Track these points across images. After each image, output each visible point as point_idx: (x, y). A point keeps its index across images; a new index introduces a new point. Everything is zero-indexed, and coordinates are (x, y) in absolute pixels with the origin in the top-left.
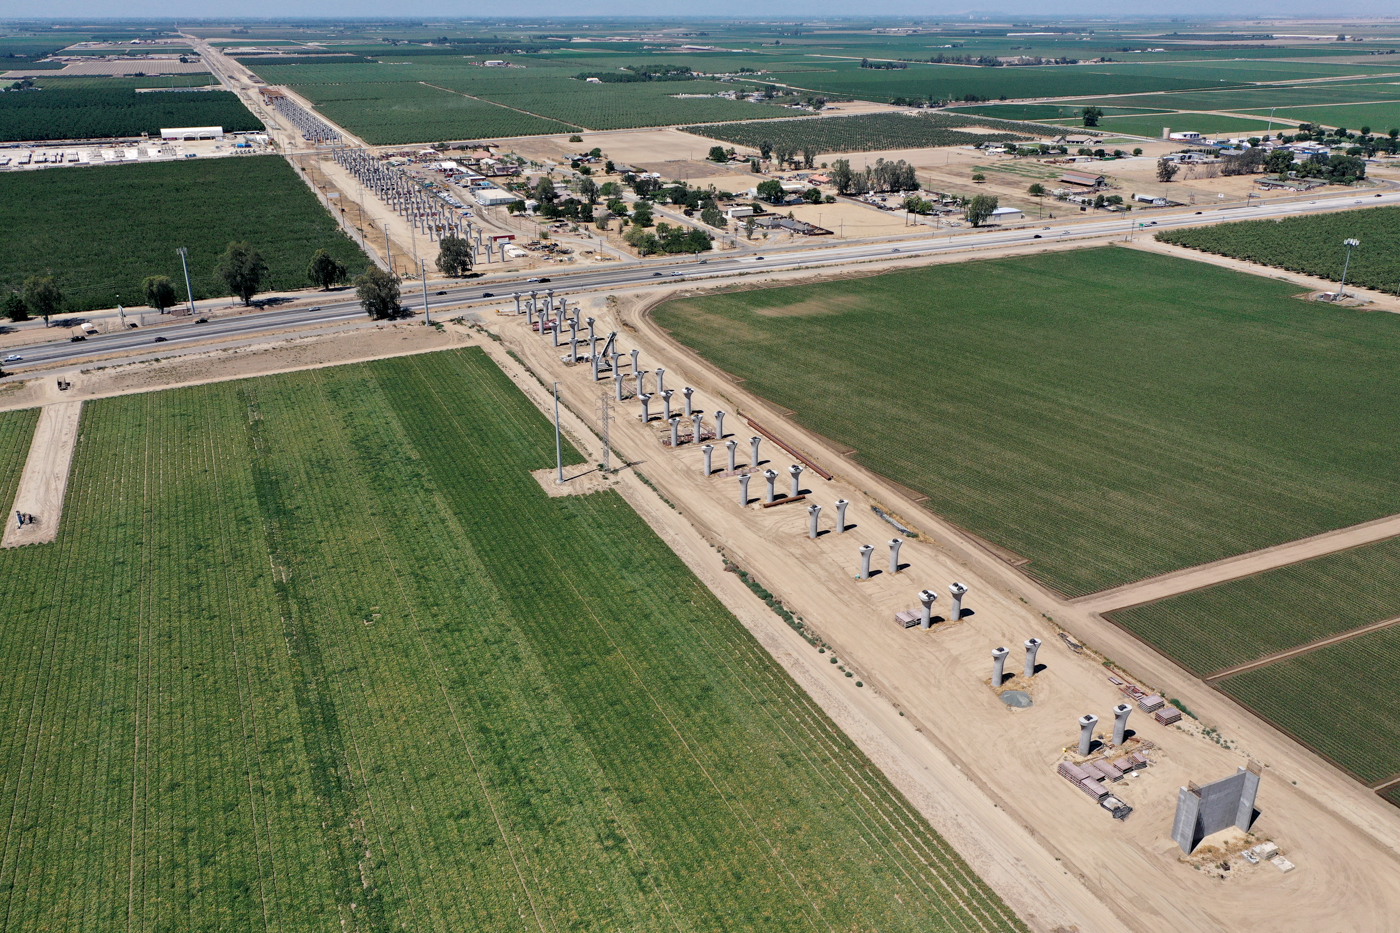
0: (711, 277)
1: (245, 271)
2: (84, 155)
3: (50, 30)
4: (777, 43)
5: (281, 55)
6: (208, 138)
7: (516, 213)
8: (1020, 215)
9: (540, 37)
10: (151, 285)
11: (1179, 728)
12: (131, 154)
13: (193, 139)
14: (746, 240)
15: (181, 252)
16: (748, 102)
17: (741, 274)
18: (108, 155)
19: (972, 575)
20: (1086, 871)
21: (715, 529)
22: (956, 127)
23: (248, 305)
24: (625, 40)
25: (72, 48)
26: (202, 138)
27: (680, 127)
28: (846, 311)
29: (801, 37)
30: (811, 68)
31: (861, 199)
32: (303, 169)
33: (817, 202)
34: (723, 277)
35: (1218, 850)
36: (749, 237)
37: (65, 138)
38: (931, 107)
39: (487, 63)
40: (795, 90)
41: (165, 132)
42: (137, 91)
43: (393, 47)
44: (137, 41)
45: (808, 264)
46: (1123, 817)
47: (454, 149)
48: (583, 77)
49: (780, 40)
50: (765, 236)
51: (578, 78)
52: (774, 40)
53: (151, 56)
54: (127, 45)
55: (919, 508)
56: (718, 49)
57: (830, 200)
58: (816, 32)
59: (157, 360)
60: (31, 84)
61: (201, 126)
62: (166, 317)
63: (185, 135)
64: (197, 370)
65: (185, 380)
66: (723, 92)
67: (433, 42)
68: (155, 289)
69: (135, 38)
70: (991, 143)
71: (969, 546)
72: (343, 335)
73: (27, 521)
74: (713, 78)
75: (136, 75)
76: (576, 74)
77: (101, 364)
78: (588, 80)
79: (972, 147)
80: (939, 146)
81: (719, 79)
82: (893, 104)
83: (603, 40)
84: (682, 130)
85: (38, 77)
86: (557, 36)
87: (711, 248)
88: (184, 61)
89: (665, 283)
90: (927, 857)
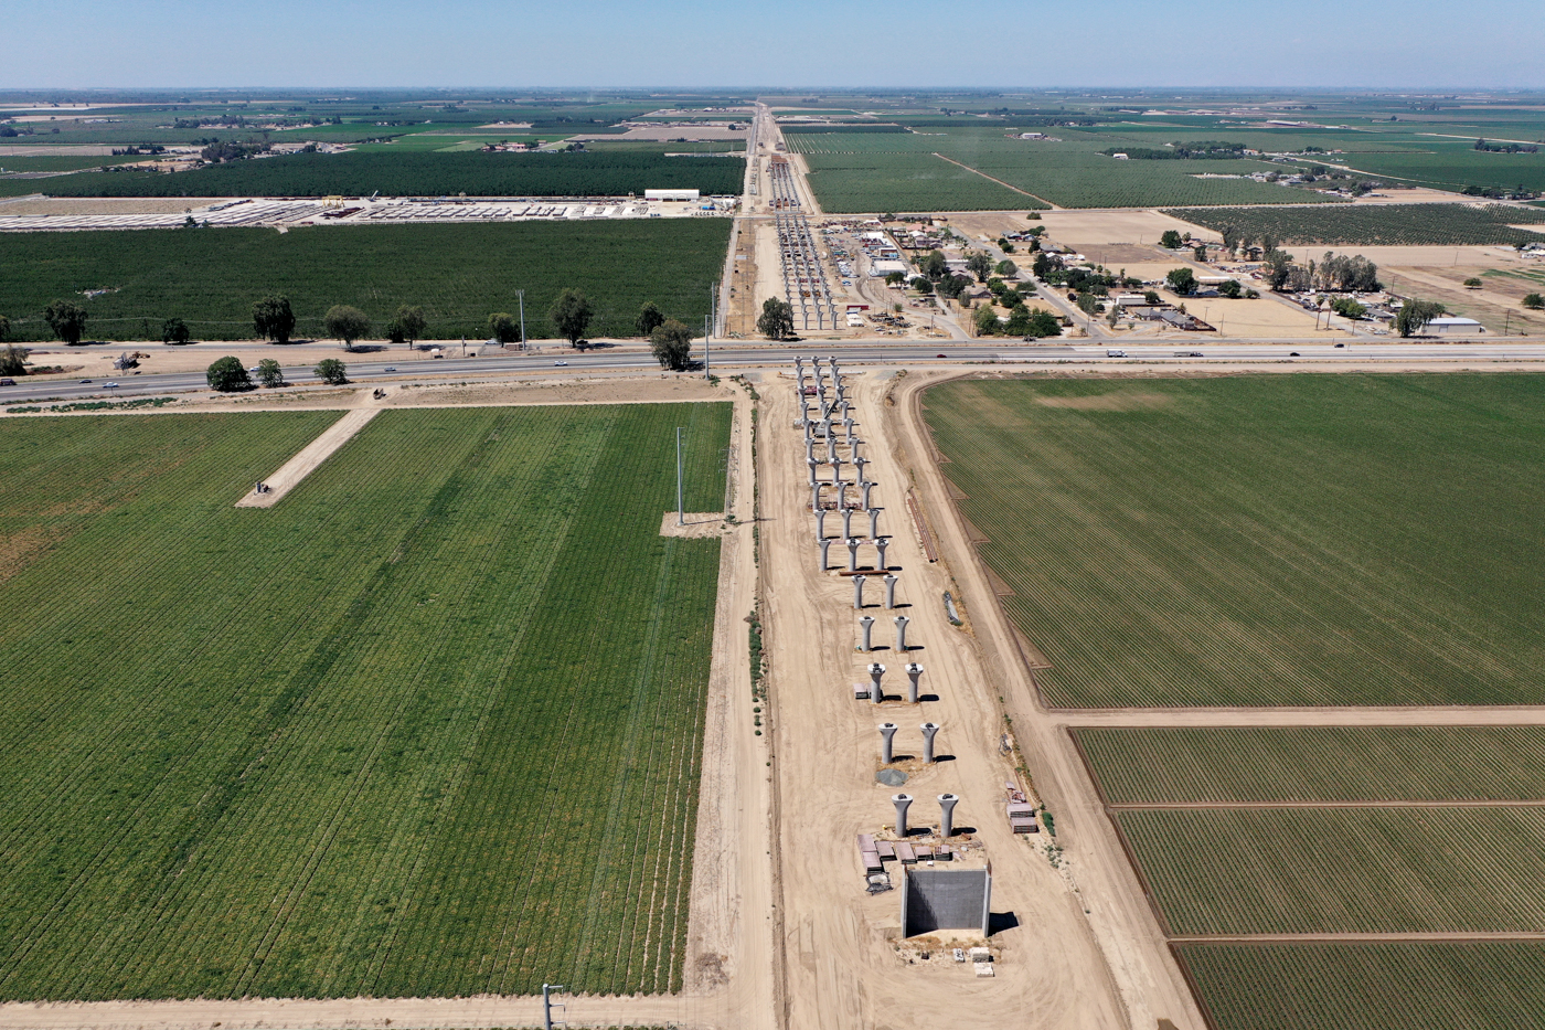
0: (1026, 362)
1: (571, 315)
2: (571, 210)
3: (649, 98)
4: (1394, 119)
5: (828, 124)
6: (684, 200)
7: (893, 285)
8: (1478, 328)
9: (1112, 109)
10: (494, 320)
11: (1026, 839)
12: (609, 212)
13: (670, 200)
14: (1108, 329)
15: (520, 293)
16: (1280, 186)
17: (1060, 362)
18: (590, 211)
19: (977, 668)
20: (788, 922)
21: (774, 585)
22: (1516, 223)
23: (574, 346)
24: (1208, 113)
25: (650, 115)
26: (679, 200)
27: (1165, 209)
28: (1136, 409)
29: (1439, 113)
30: (1402, 149)
31: (1293, 297)
32: (740, 232)
33: (1234, 296)
34: (1039, 363)
35: (940, 942)
36: (1112, 327)
37: (568, 195)
38: (1514, 198)
39: (1024, 136)
40: (1348, 173)
41: (649, 193)
42: (667, 155)
43: (947, 118)
44: (709, 109)
45: (1146, 359)
46: (874, 893)
47: (899, 220)
48: (1111, 152)
49: (1397, 115)
50: (1131, 326)
51: (1105, 153)
52: (1390, 116)
53: (708, 123)
54: (697, 113)
55: (994, 601)
56: (1306, 124)
57: (1253, 295)
58: (1462, 107)
59: (464, 384)
60: (582, 147)
61: (685, 188)
62: (504, 350)
63: (665, 197)
64: (486, 396)
65: (471, 402)
66: (1258, 173)
67: (990, 112)
68: (496, 324)
69: (709, 106)
70: (1539, 244)
71: (1006, 644)
72: (628, 379)
73: (262, 490)
74: (1263, 158)
75: (678, 141)
76: (1104, 150)
77: (418, 382)
78: (1115, 155)
79: (1511, 248)
80: (1469, 244)
81: (1270, 159)
82: (1465, 193)
83: (1181, 113)
84: (1163, 213)
85: (596, 141)
86: (1131, 109)
87: (1059, 334)
88: (732, 128)
89: (972, 363)
90: (663, 872)
